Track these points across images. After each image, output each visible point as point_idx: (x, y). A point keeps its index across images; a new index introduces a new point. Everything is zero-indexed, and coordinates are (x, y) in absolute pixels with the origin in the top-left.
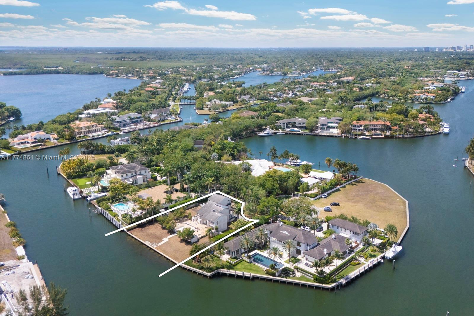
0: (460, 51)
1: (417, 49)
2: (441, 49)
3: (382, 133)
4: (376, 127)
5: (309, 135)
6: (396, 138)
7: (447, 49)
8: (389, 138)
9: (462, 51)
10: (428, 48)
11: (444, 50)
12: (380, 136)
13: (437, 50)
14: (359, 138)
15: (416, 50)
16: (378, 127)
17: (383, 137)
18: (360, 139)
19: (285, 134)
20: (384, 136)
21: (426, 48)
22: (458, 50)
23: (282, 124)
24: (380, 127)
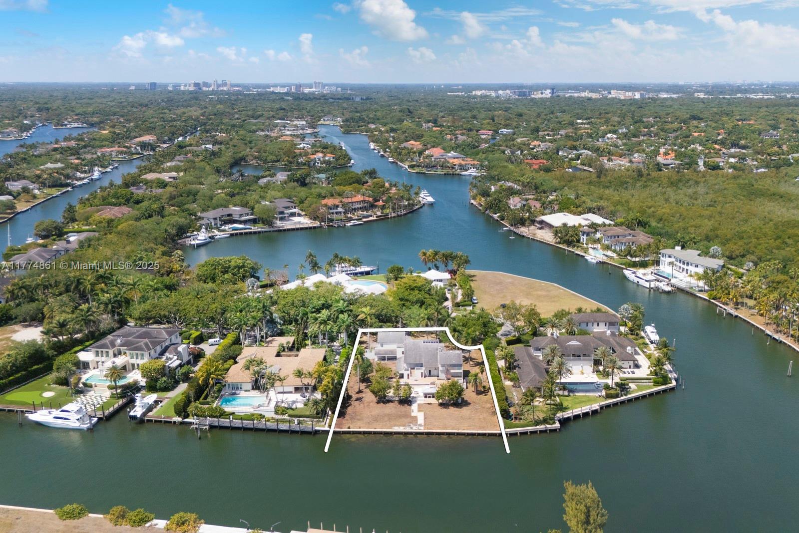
0: (207, 89)
1: (136, 86)
2: (176, 86)
3: (370, 213)
4: (356, 206)
5: (270, 231)
6: (391, 217)
7: (185, 85)
8: (382, 219)
9: (211, 89)
10: (155, 84)
11: (182, 88)
12: (371, 218)
13: (171, 89)
14: (349, 224)
15: (133, 88)
16: (359, 206)
17: (375, 218)
18: (351, 226)
19: (229, 237)
20: (377, 217)
21: (151, 83)
22: (204, 89)
23: (212, 221)
24: (361, 205)
